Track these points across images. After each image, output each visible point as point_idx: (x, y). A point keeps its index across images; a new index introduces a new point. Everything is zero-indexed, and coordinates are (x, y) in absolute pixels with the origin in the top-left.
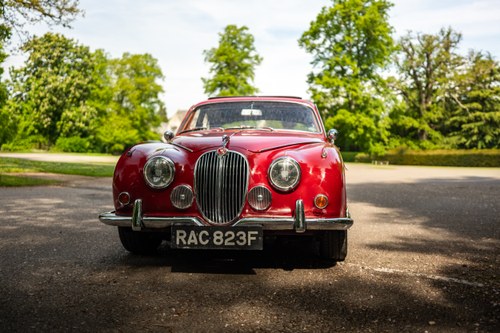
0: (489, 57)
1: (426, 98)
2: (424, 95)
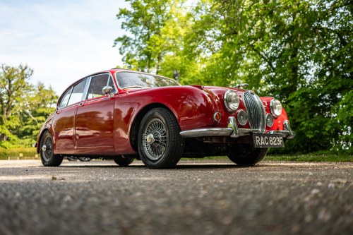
0: (50, 88)
1: (7, 111)
2: (6, 109)
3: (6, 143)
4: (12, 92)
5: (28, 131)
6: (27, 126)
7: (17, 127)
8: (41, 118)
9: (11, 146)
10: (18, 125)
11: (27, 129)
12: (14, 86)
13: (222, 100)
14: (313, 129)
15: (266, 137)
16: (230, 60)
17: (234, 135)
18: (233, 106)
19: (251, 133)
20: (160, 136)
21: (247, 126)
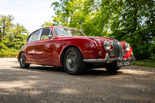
0: (22, 25)
1: (3, 36)
2: (2, 35)
3: (3, 50)
4: (5, 27)
5: (13, 45)
6: (12, 43)
7: (8, 43)
8: (19, 39)
9: (5, 51)
10: (8, 42)
11: (12, 44)
12: (6, 25)
13: (103, 45)
14: (143, 49)
15: (122, 62)
16: (105, 16)
17: (108, 62)
18: (108, 48)
19: (116, 60)
20: (74, 60)
21: (114, 57)
